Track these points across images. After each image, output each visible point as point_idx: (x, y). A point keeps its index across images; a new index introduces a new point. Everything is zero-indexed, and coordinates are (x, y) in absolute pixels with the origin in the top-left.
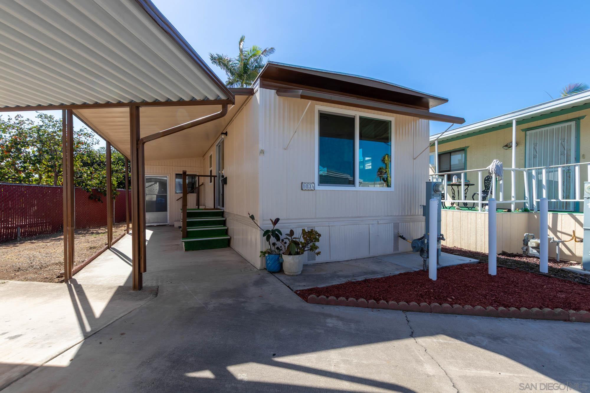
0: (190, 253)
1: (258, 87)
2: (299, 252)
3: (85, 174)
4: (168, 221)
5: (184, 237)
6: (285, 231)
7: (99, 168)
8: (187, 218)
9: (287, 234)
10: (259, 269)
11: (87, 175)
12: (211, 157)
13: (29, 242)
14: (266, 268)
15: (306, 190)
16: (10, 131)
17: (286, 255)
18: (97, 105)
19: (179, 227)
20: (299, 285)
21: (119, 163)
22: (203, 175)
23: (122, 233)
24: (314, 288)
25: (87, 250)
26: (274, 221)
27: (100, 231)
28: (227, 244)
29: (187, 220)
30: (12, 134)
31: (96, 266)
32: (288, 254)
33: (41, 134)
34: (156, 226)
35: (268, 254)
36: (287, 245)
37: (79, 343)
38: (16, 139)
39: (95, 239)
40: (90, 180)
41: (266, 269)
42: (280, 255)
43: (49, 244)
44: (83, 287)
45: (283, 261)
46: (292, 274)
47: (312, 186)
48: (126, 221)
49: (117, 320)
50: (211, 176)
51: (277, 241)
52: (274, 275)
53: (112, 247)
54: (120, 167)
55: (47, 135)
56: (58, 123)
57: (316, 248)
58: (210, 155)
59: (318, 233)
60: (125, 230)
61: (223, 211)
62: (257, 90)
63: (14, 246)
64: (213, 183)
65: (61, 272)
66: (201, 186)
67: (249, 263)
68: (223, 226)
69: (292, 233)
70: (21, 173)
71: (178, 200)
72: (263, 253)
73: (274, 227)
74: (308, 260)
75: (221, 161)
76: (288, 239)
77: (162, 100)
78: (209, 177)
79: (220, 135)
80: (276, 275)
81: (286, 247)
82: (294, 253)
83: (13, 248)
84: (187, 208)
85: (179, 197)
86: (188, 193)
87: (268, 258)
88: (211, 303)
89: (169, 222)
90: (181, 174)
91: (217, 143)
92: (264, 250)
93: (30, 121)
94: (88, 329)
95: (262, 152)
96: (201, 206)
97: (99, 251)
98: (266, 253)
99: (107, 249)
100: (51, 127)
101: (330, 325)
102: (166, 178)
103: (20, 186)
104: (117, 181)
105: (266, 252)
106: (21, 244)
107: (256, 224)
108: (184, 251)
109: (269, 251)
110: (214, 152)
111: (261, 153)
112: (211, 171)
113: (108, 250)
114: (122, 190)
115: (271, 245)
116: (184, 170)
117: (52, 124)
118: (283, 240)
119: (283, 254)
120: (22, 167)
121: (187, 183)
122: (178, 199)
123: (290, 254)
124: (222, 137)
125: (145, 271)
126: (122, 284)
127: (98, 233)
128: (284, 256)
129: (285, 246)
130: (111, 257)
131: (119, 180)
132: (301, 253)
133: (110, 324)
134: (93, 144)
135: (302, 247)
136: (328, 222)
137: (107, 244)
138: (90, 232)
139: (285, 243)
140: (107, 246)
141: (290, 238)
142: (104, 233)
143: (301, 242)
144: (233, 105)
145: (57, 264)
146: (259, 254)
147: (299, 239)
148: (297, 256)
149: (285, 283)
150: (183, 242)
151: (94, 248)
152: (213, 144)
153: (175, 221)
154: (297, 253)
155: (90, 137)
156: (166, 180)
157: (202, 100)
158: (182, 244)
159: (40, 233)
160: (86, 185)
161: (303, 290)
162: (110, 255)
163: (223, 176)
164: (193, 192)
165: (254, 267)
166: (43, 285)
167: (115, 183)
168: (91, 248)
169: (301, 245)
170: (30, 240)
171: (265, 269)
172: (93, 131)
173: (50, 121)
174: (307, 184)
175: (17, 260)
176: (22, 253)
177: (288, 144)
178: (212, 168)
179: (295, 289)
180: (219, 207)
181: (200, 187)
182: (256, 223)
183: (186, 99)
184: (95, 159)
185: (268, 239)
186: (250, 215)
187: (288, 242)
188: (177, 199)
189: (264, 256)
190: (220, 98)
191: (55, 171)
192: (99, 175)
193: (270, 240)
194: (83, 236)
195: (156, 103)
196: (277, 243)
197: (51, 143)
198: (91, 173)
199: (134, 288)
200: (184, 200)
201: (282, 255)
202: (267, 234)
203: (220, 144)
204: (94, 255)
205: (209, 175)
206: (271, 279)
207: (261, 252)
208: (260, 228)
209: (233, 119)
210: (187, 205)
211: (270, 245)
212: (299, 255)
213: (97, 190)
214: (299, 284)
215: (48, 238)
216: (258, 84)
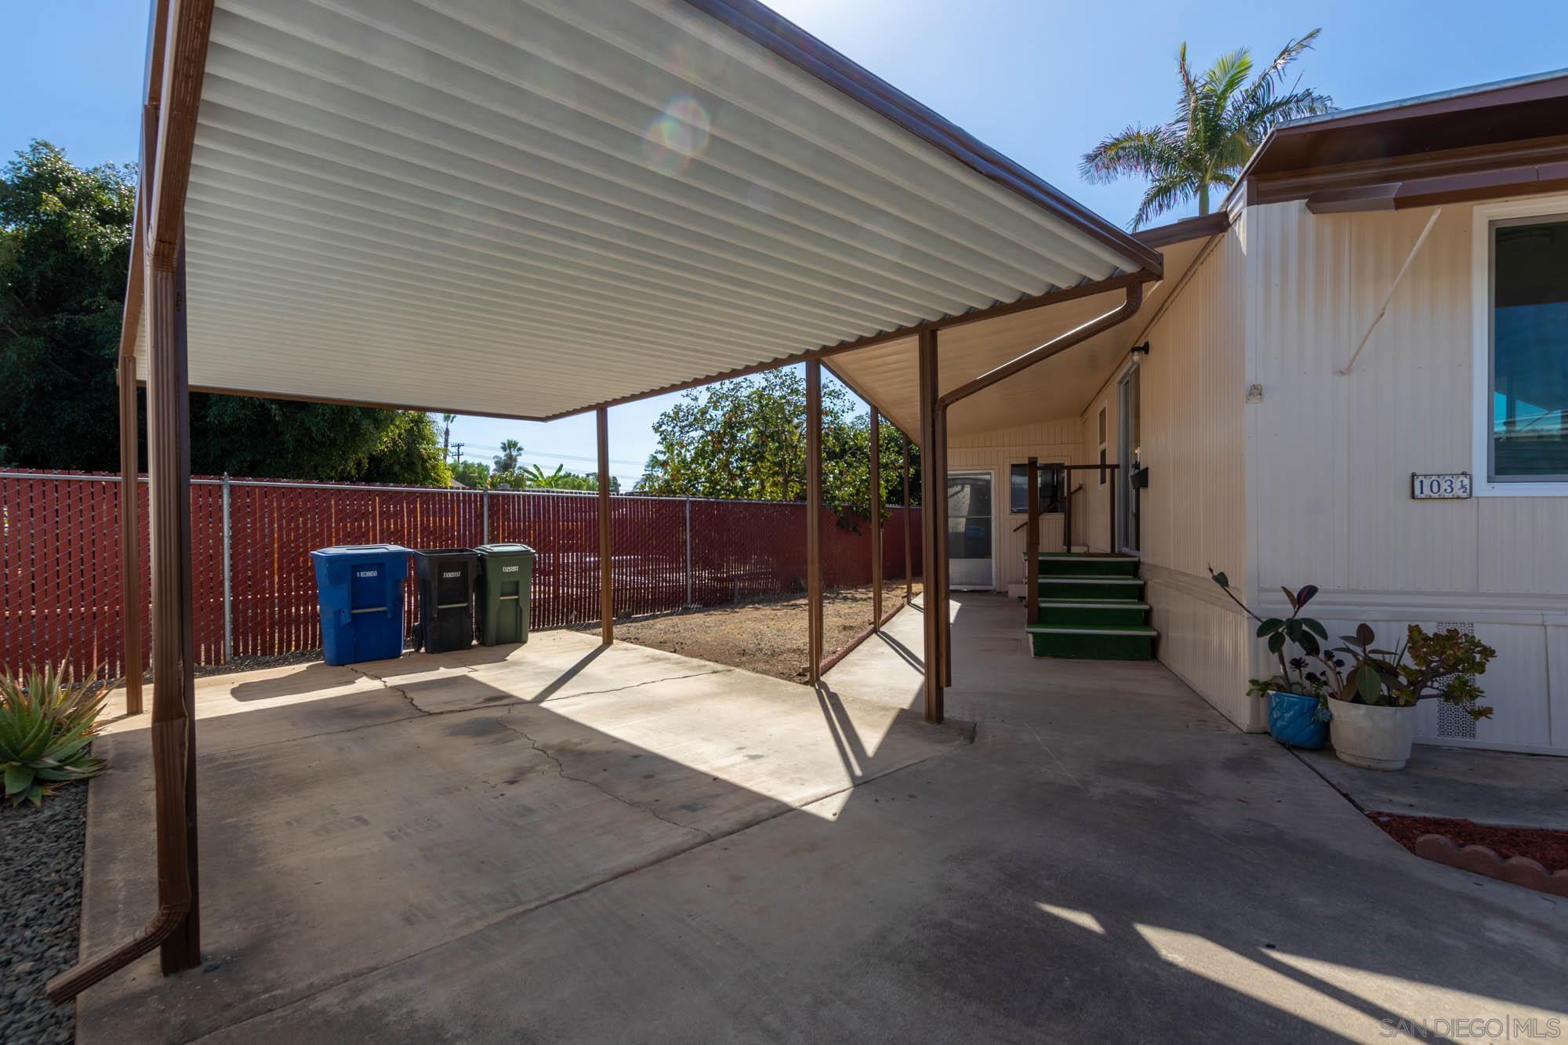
0: (1047, 662)
1: (1241, 204)
2: (1398, 698)
3: (831, 476)
4: (994, 583)
5: (1031, 623)
6: (1339, 629)
7: (855, 461)
8: (1040, 576)
9: (1346, 638)
10: (1245, 730)
11: (834, 478)
12: (1103, 414)
13: (751, 606)
14: (1269, 730)
15: (1430, 498)
16: (723, 404)
17: (1341, 700)
18: (862, 342)
19: (1020, 597)
20: (1390, 800)
21: (889, 448)
22: (1081, 464)
23: (898, 604)
24: (1452, 821)
25: (840, 632)
26: (1296, 595)
27: (858, 596)
28: (1149, 650)
29: (1040, 581)
30: (725, 409)
31: (855, 665)
32: (1351, 697)
33: (765, 403)
34: (968, 592)
35: (1278, 691)
36: (1345, 671)
37: (844, 791)
38: (730, 419)
39: (851, 611)
40: (839, 489)
41: (1269, 734)
42: (1319, 700)
43: (779, 613)
44: (842, 698)
45: (1331, 716)
46: (1365, 763)
47: (1457, 485)
48: (905, 578)
49: (900, 769)
50: (1103, 466)
51: (1307, 654)
52: (1297, 756)
53: (882, 629)
54: (893, 457)
55: (773, 404)
56: (788, 377)
57: (1474, 693)
58: (1101, 409)
59: (1483, 642)
60: (903, 597)
61: (1136, 559)
62: (1241, 214)
63: (732, 612)
64: (1108, 484)
65: (802, 667)
66: (1077, 494)
67: (1214, 709)
68: (1136, 600)
69: (1365, 634)
70: (736, 480)
71: (1018, 531)
72: (1260, 687)
73: (1296, 612)
74: (1442, 733)
75: (1131, 421)
76: (1355, 655)
77: (982, 306)
78: (1099, 470)
79: (1128, 354)
80: (1305, 756)
81: (1344, 676)
82: (1374, 700)
83: (732, 615)
84: (1040, 551)
85: (1020, 523)
86: (1041, 513)
87: (1277, 703)
88: (1097, 783)
89: (995, 585)
90: (1025, 465)
91: (1119, 378)
92: (1263, 677)
93: (748, 382)
94: (858, 772)
95: (1256, 391)
96: (1076, 545)
97: (860, 635)
98: (1271, 687)
99: (872, 634)
100: (778, 388)
101: (1501, 939)
102: (987, 477)
103: (737, 503)
104: (886, 488)
105: (1270, 684)
106: (742, 608)
107: (1236, 600)
108: (1033, 655)
109: (1281, 682)
110: (1111, 401)
111: (1251, 394)
112: (1103, 453)
113: (874, 635)
114: (897, 508)
115: (1288, 665)
116: (1031, 456)
117: (779, 381)
118: (1329, 655)
119: (1332, 696)
120: (738, 468)
121: (1039, 486)
122: (1018, 529)
123: (1357, 699)
124: (1133, 361)
125: (949, 684)
126: (906, 706)
127: (855, 600)
128: (1332, 703)
129: (1339, 673)
130: (881, 650)
131: (891, 486)
132: (1402, 702)
133: (888, 774)
134: (843, 411)
135: (1410, 683)
136: (1538, 612)
137: (872, 623)
138: (841, 596)
139: (1340, 663)
140: (872, 626)
141: (1358, 650)
142: (865, 600)
143: (1405, 668)
144: (1157, 281)
145: (794, 651)
146: (1247, 687)
147: (1397, 657)
148: (1388, 710)
149: (1335, 782)
150: (1030, 633)
151: (851, 628)
152: (1108, 380)
153: (1010, 583)
154: (1390, 702)
155: (838, 398)
156: (988, 482)
157: (1073, 286)
158: (1028, 639)
159: (765, 591)
160: (834, 498)
161: (1402, 817)
162: (881, 646)
163: (1137, 466)
164: (1054, 510)
165: (1229, 724)
166: (781, 684)
167: (884, 492)
168: (845, 628)
169: (1405, 676)
170: (753, 603)
171: (1265, 733)
172: (844, 385)
173: (776, 377)
174: (1433, 478)
175: (739, 636)
176: (745, 625)
177: (1353, 352)
178: (1105, 445)
179: (1372, 807)
180: (1125, 550)
181: (1073, 496)
182: (1233, 598)
183: (1035, 292)
184: (846, 443)
185: (1276, 645)
186: (1215, 573)
187: (1350, 662)
188: (1015, 528)
189: (1263, 695)
190: (1122, 271)
191: (783, 473)
192: (854, 477)
193: (1285, 648)
194: (829, 603)
195: (971, 315)
196: (1308, 659)
197: (778, 418)
198: (841, 473)
199: (929, 717)
200: (1033, 531)
201: (1329, 698)
202: (1271, 630)
203: (1128, 378)
204: (851, 642)
205: (1099, 463)
206: (1286, 762)
207: (1254, 682)
208: (1250, 612)
209: (1165, 307)
210: (1038, 544)
211: (1283, 663)
212: (1394, 708)
213: (850, 508)
214: (1390, 797)
215: (776, 601)
216: (1242, 195)
